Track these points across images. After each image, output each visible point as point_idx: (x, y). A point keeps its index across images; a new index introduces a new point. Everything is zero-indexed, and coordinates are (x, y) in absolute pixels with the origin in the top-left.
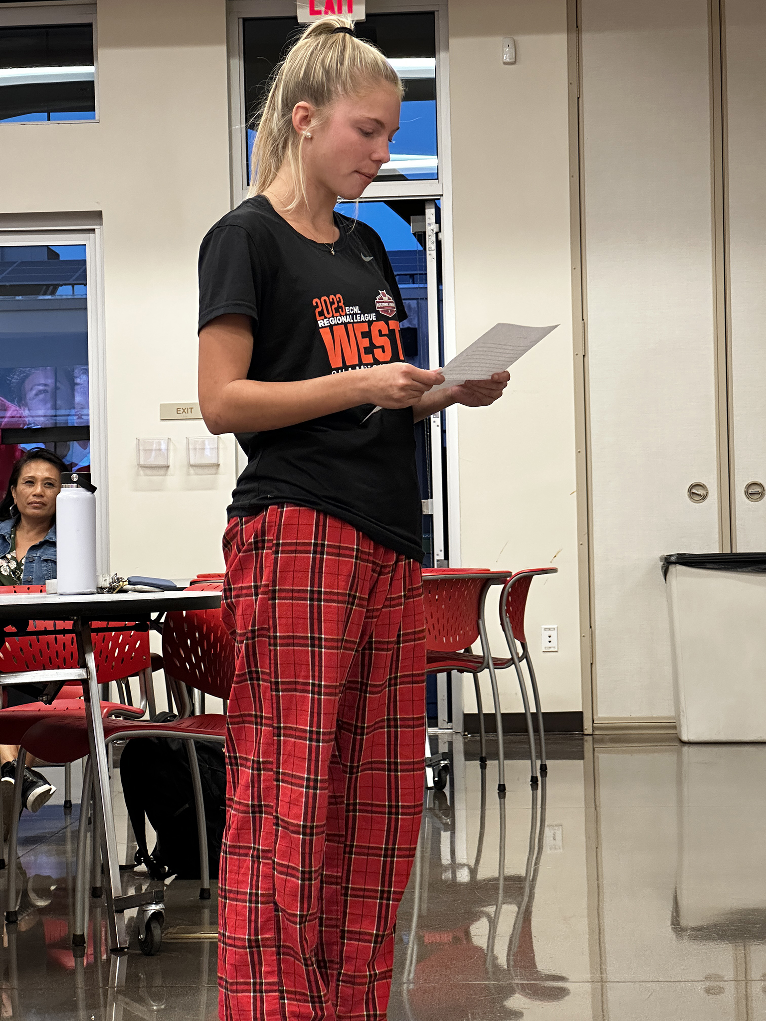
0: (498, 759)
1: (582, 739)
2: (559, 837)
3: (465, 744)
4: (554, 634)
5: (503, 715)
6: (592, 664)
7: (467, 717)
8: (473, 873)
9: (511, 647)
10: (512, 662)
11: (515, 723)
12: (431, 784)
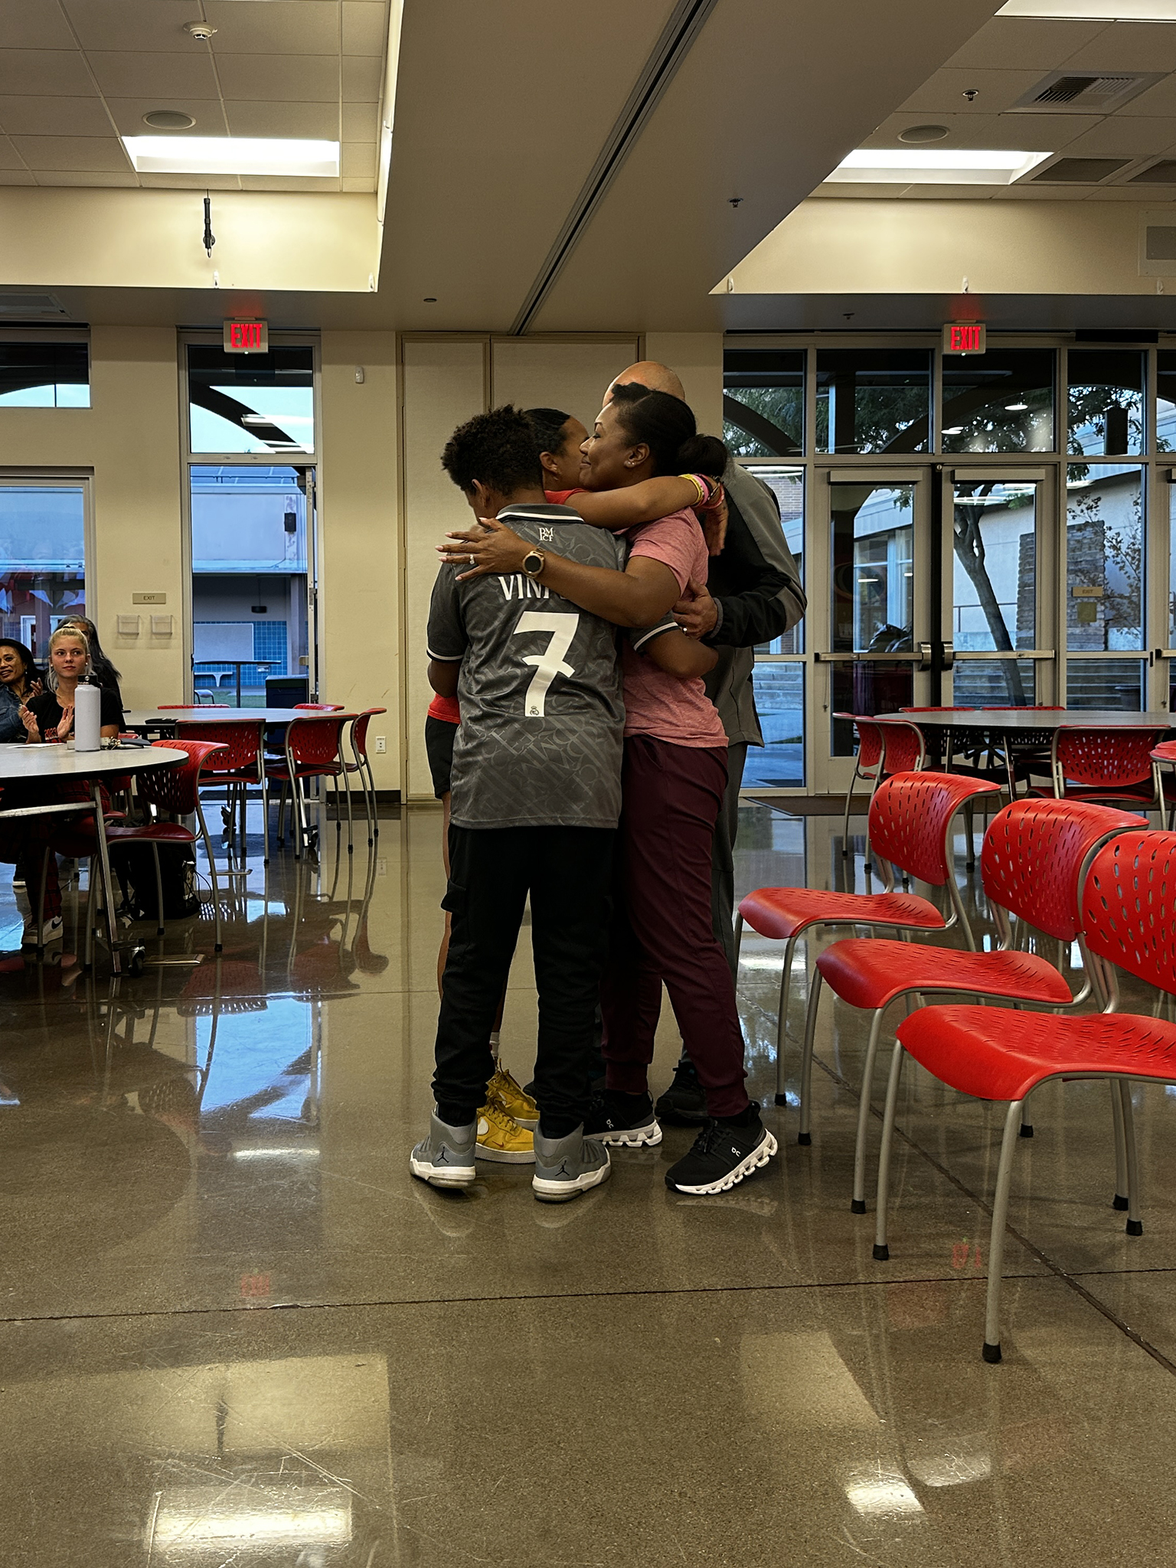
0: (348, 819)
1: (400, 808)
2: (384, 866)
3: (327, 810)
4: (383, 742)
5: (352, 793)
6: (406, 761)
7: (329, 794)
8: (331, 898)
9: (357, 758)
10: (358, 768)
11: (358, 797)
12: (306, 844)
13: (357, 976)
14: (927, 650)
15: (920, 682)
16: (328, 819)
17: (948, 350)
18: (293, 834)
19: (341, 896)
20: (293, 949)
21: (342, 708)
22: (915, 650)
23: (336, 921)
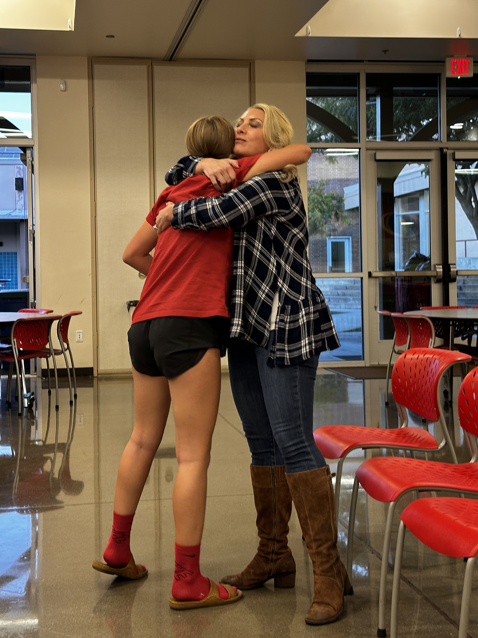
1: (93, 379)
2: (82, 419)
3: (42, 382)
4: (81, 334)
5: (58, 370)
6: (97, 347)
7: (43, 370)
8: (44, 442)
9: (62, 345)
10: (62, 352)
11: (63, 373)
12: (26, 406)
13: (62, 496)
14: (440, 269)
15: (436, 290)
16: (43, 388)
17: (449, 74)
18: (17, 398)
19: (51, 441)
20: (17, 478)
21: (52, 311)
22: (432, 268)
23: (47, 459)
